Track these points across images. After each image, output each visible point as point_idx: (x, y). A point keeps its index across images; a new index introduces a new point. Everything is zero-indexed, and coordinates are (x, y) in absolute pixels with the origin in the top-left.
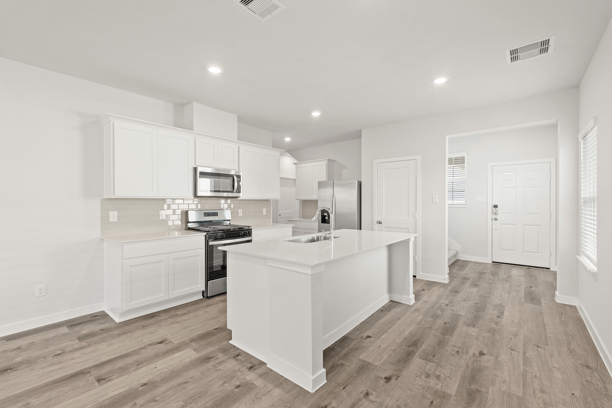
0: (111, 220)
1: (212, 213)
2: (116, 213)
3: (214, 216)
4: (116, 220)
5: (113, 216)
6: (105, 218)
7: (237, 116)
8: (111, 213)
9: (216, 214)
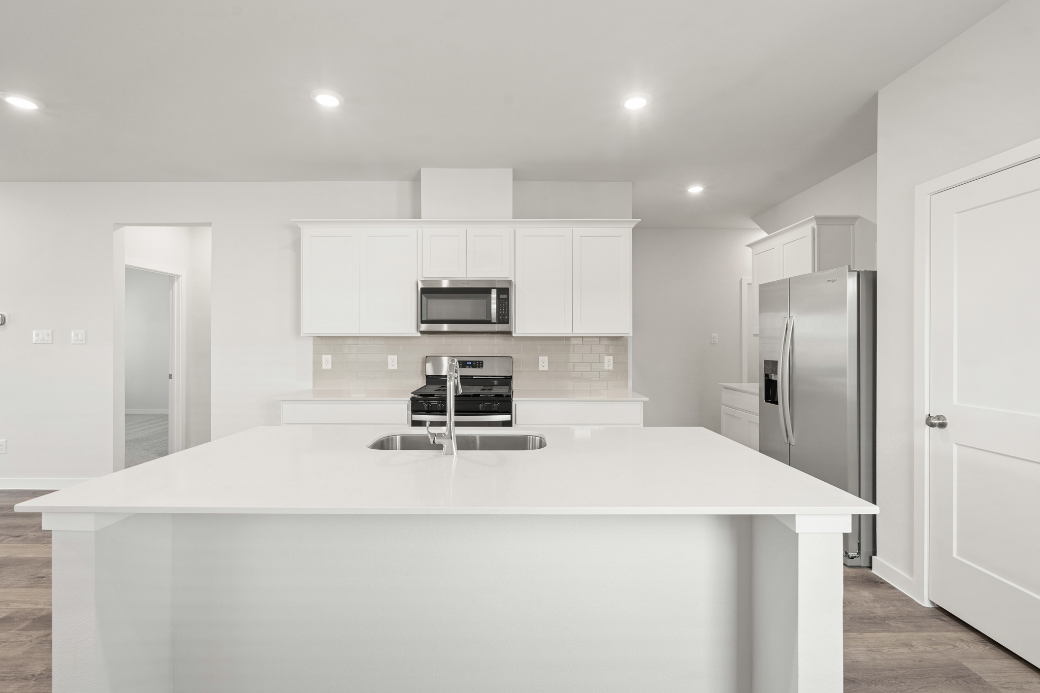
0: (324, 367)
1: (472, 362)
2: (329, 357)
3: (474, 367)
4: (330, 367)
5: (327, 361)
6: (317, 363)
7: (511, 170)
8: (324, 357)
9: (479, 364)
